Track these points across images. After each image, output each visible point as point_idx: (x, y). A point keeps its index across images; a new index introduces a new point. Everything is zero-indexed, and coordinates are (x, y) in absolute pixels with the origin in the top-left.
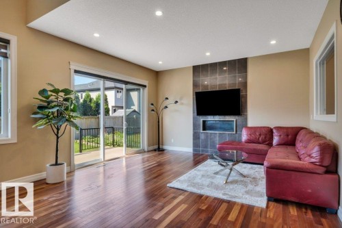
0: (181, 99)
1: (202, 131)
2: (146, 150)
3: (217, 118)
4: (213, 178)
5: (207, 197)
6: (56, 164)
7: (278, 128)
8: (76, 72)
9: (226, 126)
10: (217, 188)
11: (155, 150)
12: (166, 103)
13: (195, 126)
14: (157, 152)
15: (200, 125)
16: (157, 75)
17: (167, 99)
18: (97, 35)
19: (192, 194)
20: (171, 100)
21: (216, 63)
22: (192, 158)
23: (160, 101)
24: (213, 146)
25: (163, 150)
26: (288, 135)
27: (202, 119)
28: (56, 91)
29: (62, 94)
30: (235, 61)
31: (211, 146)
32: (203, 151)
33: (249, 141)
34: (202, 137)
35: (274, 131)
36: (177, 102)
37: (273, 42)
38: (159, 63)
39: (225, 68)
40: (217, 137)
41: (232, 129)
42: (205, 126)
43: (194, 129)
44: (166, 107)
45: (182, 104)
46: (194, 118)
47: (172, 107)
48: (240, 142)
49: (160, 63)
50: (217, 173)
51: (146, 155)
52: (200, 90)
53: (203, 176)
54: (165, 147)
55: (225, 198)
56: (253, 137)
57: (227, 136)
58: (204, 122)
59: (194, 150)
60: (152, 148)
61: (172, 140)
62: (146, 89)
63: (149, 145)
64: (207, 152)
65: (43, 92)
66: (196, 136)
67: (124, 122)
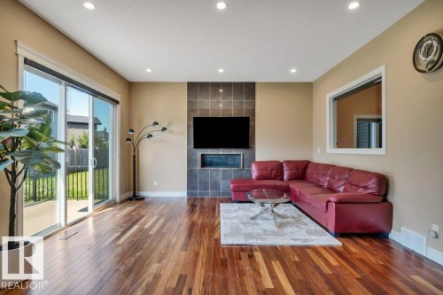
0: (170, 124)
1: (199, 168)
2: (118, 200)
7: (289, 162)
8: (27, 62)
9: (230, 161)
11: (130, 199)
13: (190, 162)
15: (197, 160)
16: (129, 87)
17: (156, 123)
24: (215, 186)
25: (143, 199)
26: (298, 169)
27: (199, 152)
30: (242, 83)
31: (212, 186)
32: (200, 194)
33: (260, 178)
34: (200, 176)
35: (284, 165)
36: (164, 129)
37: (293, 71)
38: (146, 71)
40: (219, 174)
41: (238, 166)
42: (204, 162)
43: (188, 166)
44: (150, 136)
45: (171, 132)
46: (189, 151)
47: (158, 135)
48: (249, 179)
49: (149, 71)
52: (198, 115)
54: (143, 194)
56: (265, 173)
57: (232, 173)
58: (203, 156)
59: (189, 194)
60: (125, 196)
61: (156, 183)
62: (119, 106)
63: (122, 192)
64: (207, 194)
66: (191, 175)
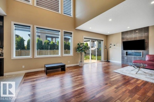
0: (116, 44)
1: (125, 56)
3: (133, 51)
4: (130, 71)
5: (128, 76)
6: (81, 62)
8: (84, 38)
9: (137, 54)
10: (132, 74)
11: (106, 61)
12: (110, 46)
13: (122, 54)
14: (107, 62)
15: (125, 53)
16: (107, 36)
17: (111, 44)
18: (90, 28)
19: (122, 75)
20: (113, 44)
21: (133, 30)
22: (121, 65)
23: (108, 45)
24: (131, 62)
25: (109, 62)
27: (125, 51)
28: (81, 44)
29: (82, 44)
30: (142, 28)
31: (130, 61)
32: (126, 63)
33: (150, 61)
34: (126, 58)
36: (115, 45)
38: (108, 33)
39: (137, 31)
40: (133, 58)
41: (141, 56)
42: (127, 54)
43: (122, 55)
44: (110, 47)
45: (117, 46)
46: (122, 51)
47: (113, 47)
48: (145, 61)
50: (132, 70)
51: (103, 63)
52: (125, 40)
53: (126, 70)
54: (110, 61)
55: (136, 77)
56: (152, 59)
57: (138, 58)
58: (127, 52)
59: (122, 62)
60: (105, 60)
61: (113, 59)
62: (103, 41)
63: (104, 60)
64: (128, 63)
65: (78, 44)
66: (123, 58)
67: (96, 52)
